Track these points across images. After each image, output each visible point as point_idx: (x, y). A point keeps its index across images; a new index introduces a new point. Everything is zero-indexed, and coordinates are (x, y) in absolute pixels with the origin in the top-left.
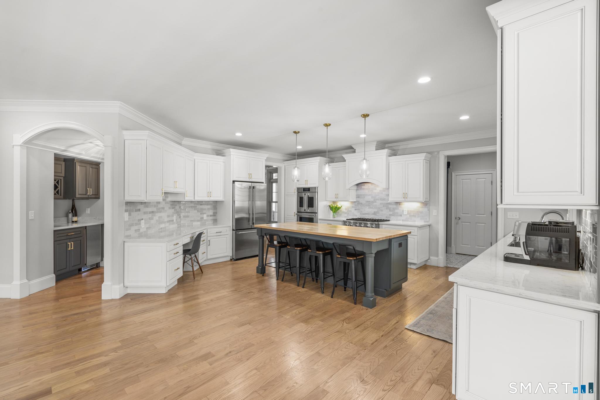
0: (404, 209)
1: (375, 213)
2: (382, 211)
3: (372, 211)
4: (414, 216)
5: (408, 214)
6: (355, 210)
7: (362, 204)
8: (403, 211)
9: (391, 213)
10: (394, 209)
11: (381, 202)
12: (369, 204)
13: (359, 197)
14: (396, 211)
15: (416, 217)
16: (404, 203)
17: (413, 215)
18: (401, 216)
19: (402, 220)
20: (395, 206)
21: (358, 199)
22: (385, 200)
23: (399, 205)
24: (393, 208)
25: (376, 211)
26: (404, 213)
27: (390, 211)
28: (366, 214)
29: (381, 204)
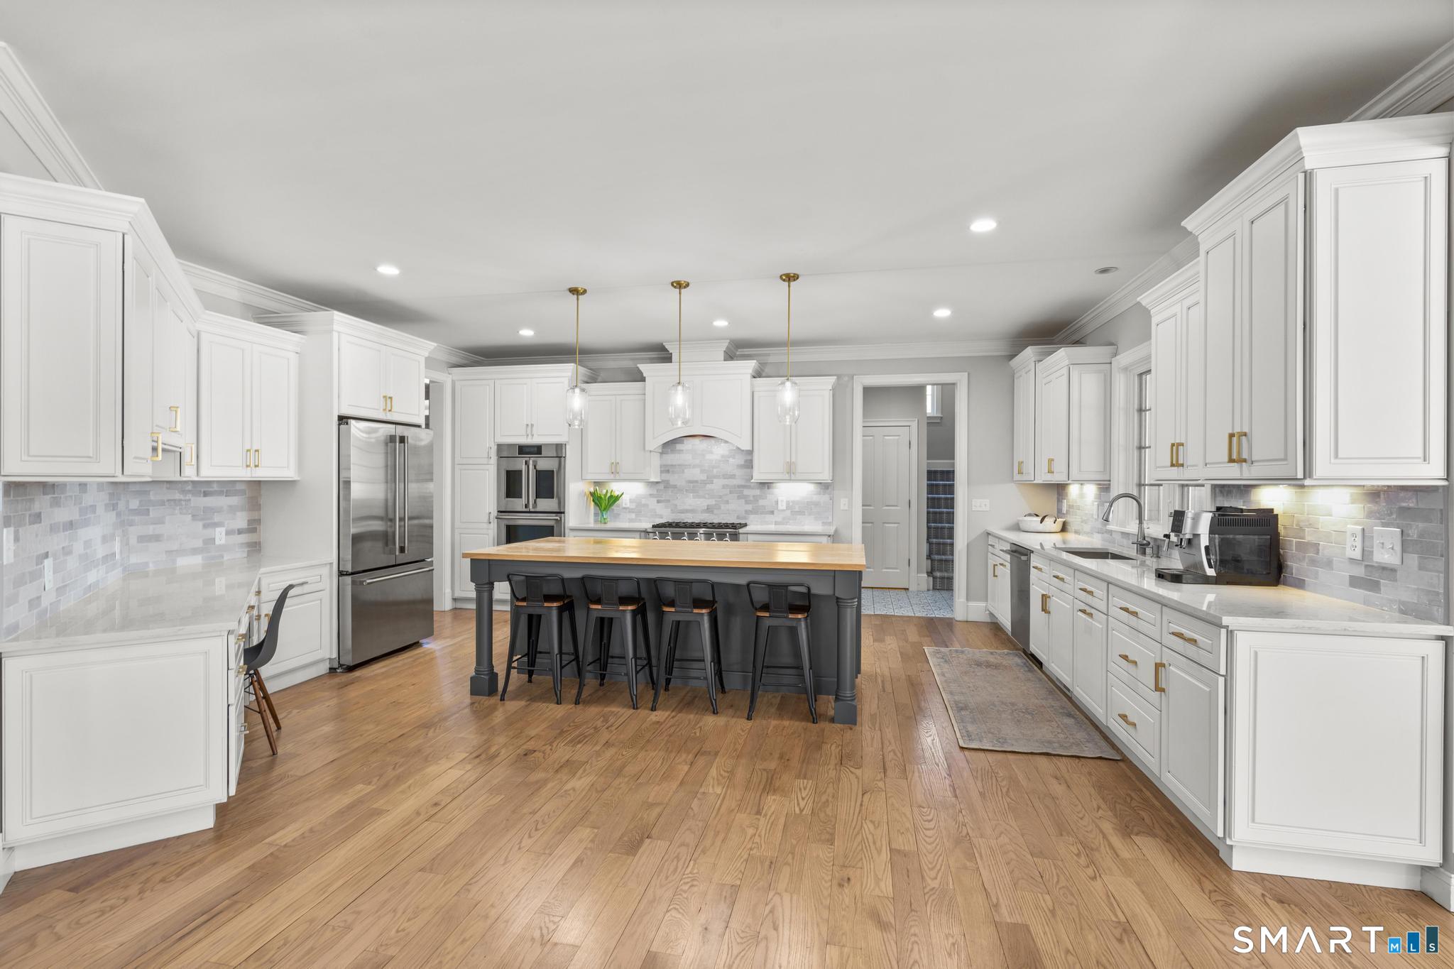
0: (780, 499)
1: (709, 510)
2: (727, 502)
3: (702, 503)
4: (801, 513)
5: (788, 507)
6: (658, 502)
7: (675, 487)
8: (777, 502)
9: (749, 507)
10: (756, 498)
11: (726, 482)
12: (694, 487)
13: (668, 471)
14: (761, 502)
15: (805, 515)
16: (778, 484)
17: (798, 509)
18: (772, 513)
19: (776, 522)
20: (759, 491)
21: (666, 477)
22: (734, 478)
23: (768, 488)
24: (754, 496)
25: (714, 503)
26: (780, 507)
27: (747, 502)
28: (687, 511)
29: (724, 487)
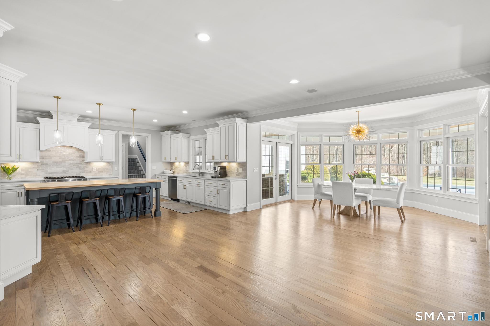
0: (93, 167)
1: (63, 172)
2: (72, 169)
3: (61, 170)
4: (102, 172)
5: (97, 170)
6: (38, 170)
7: (47, 164)
8: (92, 169)
9: (81, 171)
10: (84, 168)
11: (72, 162)
12: (56, 164)
13: (43, 158)
14: (86, 169)
15: (103, 172)
16: (93, 163)
17: (100, 171)
18: (91, 172)
19: (92, 175)
20: (85, 165)
21: (42, 160)
22: (75, 161)
23: (89, 164)
24: (83, 167)
25: (66, 170)
26: (94, 170)
27: (80, 169)
28: (53, 173)
29: (70, 164)
